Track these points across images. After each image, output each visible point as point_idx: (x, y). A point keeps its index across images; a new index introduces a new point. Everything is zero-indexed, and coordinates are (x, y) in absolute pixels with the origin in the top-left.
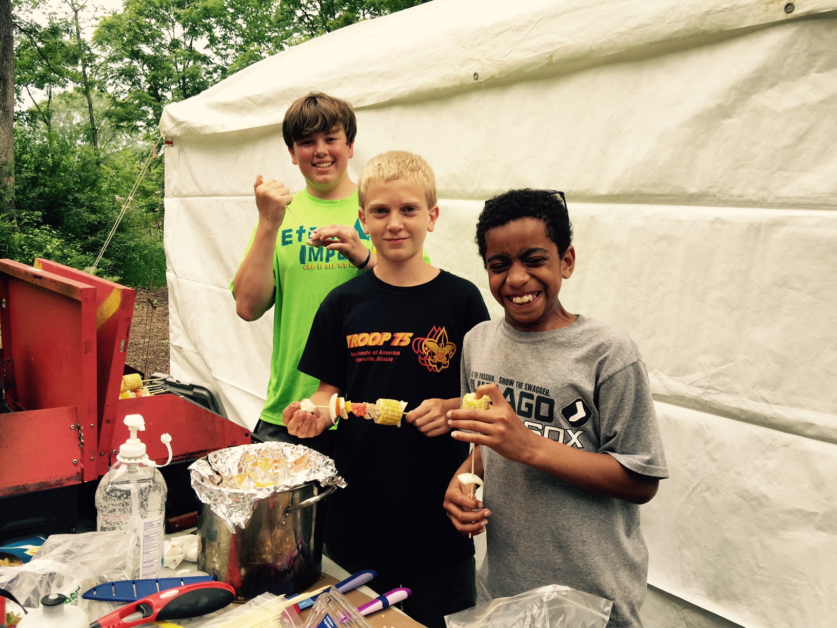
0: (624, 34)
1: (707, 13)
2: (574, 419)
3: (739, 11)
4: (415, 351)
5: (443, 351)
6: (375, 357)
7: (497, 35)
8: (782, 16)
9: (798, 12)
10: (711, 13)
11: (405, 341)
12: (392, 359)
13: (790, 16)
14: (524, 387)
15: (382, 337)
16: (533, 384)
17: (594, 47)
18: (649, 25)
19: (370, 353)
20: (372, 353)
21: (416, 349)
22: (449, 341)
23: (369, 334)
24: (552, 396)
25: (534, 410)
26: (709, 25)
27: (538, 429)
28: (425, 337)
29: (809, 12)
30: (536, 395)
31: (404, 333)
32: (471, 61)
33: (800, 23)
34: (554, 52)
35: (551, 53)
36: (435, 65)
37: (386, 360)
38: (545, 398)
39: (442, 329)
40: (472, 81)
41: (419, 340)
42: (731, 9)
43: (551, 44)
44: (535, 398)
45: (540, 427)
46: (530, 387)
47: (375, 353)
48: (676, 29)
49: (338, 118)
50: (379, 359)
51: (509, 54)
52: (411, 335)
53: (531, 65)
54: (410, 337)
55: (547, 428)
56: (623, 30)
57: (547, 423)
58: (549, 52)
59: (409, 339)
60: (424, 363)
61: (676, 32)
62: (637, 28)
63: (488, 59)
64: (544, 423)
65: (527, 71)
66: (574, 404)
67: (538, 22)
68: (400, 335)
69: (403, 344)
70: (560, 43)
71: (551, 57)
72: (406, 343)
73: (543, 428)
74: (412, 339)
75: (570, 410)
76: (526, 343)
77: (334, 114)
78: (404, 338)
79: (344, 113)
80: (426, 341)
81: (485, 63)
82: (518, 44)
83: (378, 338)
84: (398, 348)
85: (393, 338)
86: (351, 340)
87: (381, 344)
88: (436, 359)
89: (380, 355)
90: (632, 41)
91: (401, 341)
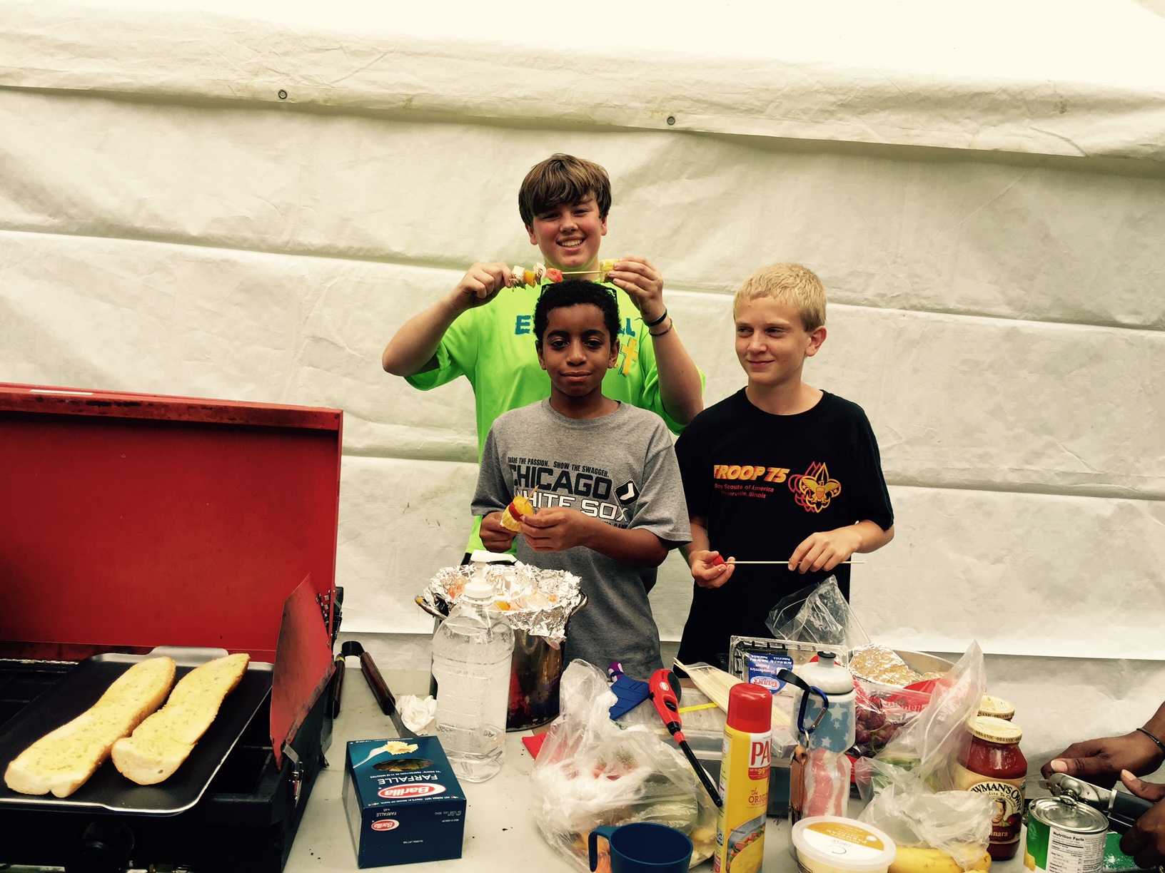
0: (508, 101)
1: (599, 105)
2: (624, 497)
3: (628, 111)
4: (791, 488)
5: (822, 490)
6: (748, 491)
7: (318, 50)
8: (665, 126)
9: (677, 126)
10: (602, 106)
11: (779, 477)
12: (764, 496)
13: (671, 127)
14: (581, 469)
15: (755, 471)
16: (592, 466)
17: (470, 105)
18: (538, 99)
19: (741, 487)
20: (744, 487)
21: (793, 487)
22: (830, 478)
23: (741, 466)
24: (610, 476)
25: (592, 489)
26: (599, 116)
27: (595, 506)
28: (803, 474)
29: (687, 128)
30: (595, 476)
31: (779, 469)
32: (271, 72)
33: (676, 134)
34: (414, 96)
35: (410, 97)
36: (196, 60)
37: (759, 496)
38: (603, 480)
39: (822, 465)
40: (275, 98)
41: (796, 477)
42: (621, 108)
43: (410, 86)
44: (594, 479)
45: (597, 503)
46: (588, 469)
47: (747, 487)
48: (566, 112)
49: (589, 184)
50: (751, 494)
51: (342, 79)
52: (787, 471)
53: (377, 102)
54: (786, 474)
55: (603, 505)
56: (506, 95)
57: (604, 500)
58: (408, 95)
59: (785, 475)
60: (801, 502)
61: (565, 115)
62: (524, 98)
63: (304, 77)
64: (600, 500)
65: (370, 107)
66: (627, 485)
67: (385, 53)
68: (775, 470)
69: (778, 481)
70: (424, 88)
71: (410, 100)
72: (782, 479)
73: (600, 505)
74: (788, 476)
75: (623, 490)
76: (579, 429)
77: (585, 180)
78: (780, 474)
79: (597, 180)
80: (804, 479)
81: (299, 82)
82: (357, 71)
83: (750, 472)
84: (772, 484)
85: (767, 473)
86: (718, 470)
87: (754, 478)
88: (815, 498)
89: (753, 491)
90: (517, 110)
91: (776, 477)
